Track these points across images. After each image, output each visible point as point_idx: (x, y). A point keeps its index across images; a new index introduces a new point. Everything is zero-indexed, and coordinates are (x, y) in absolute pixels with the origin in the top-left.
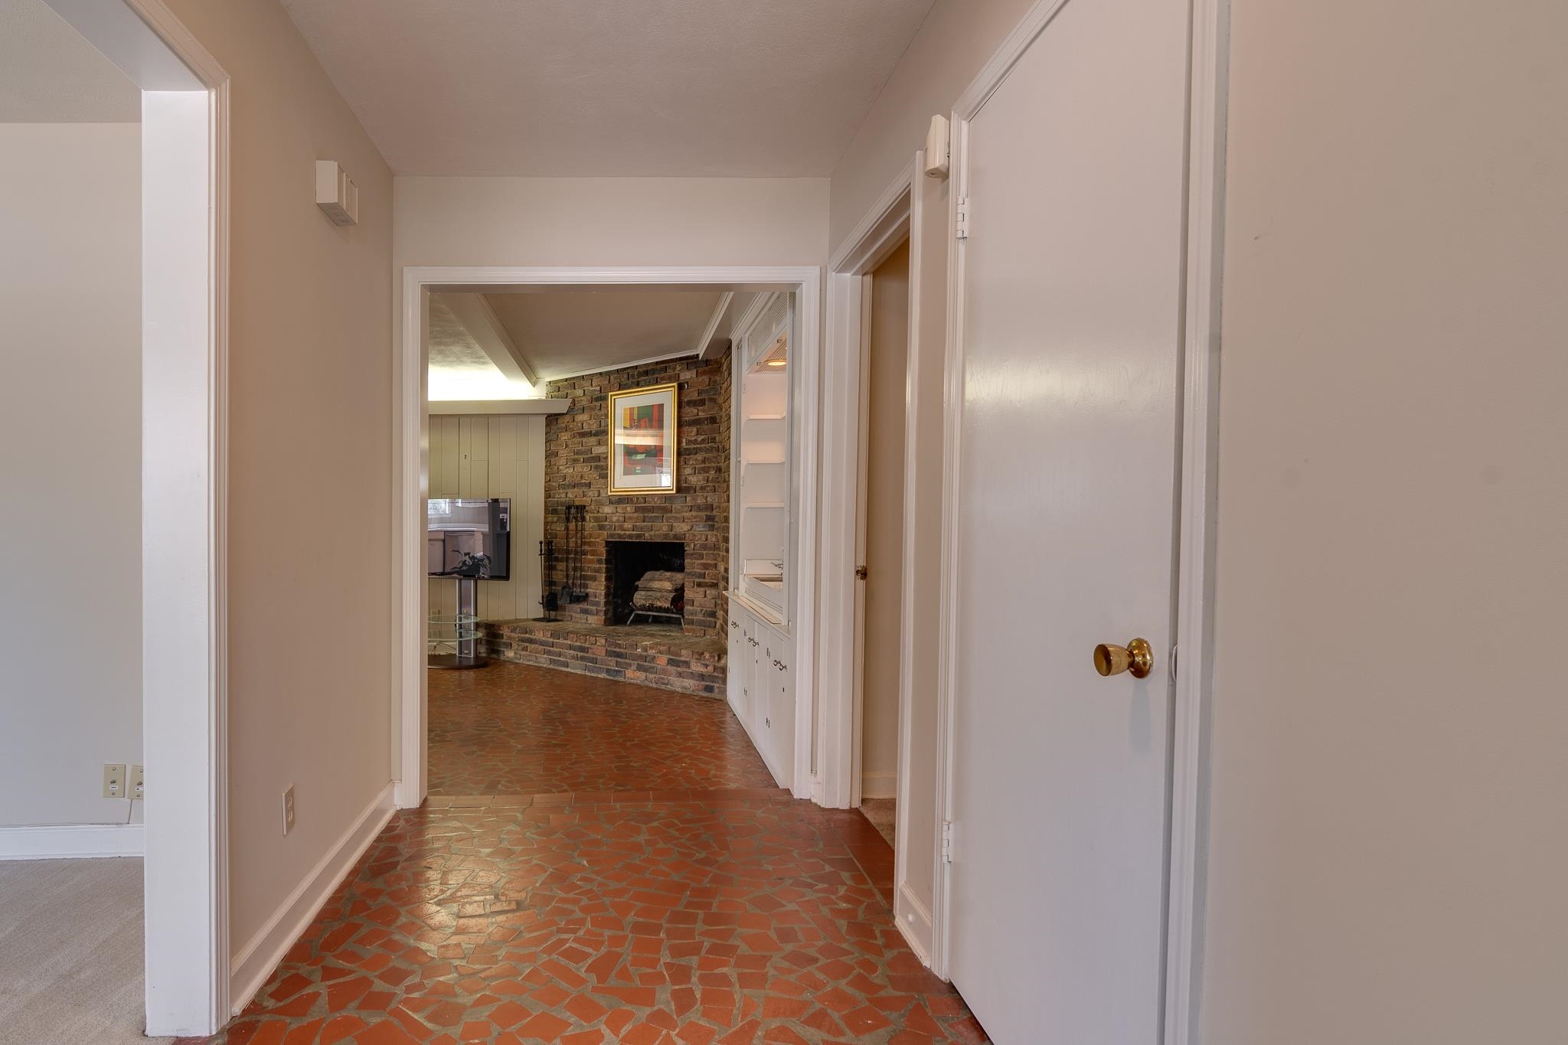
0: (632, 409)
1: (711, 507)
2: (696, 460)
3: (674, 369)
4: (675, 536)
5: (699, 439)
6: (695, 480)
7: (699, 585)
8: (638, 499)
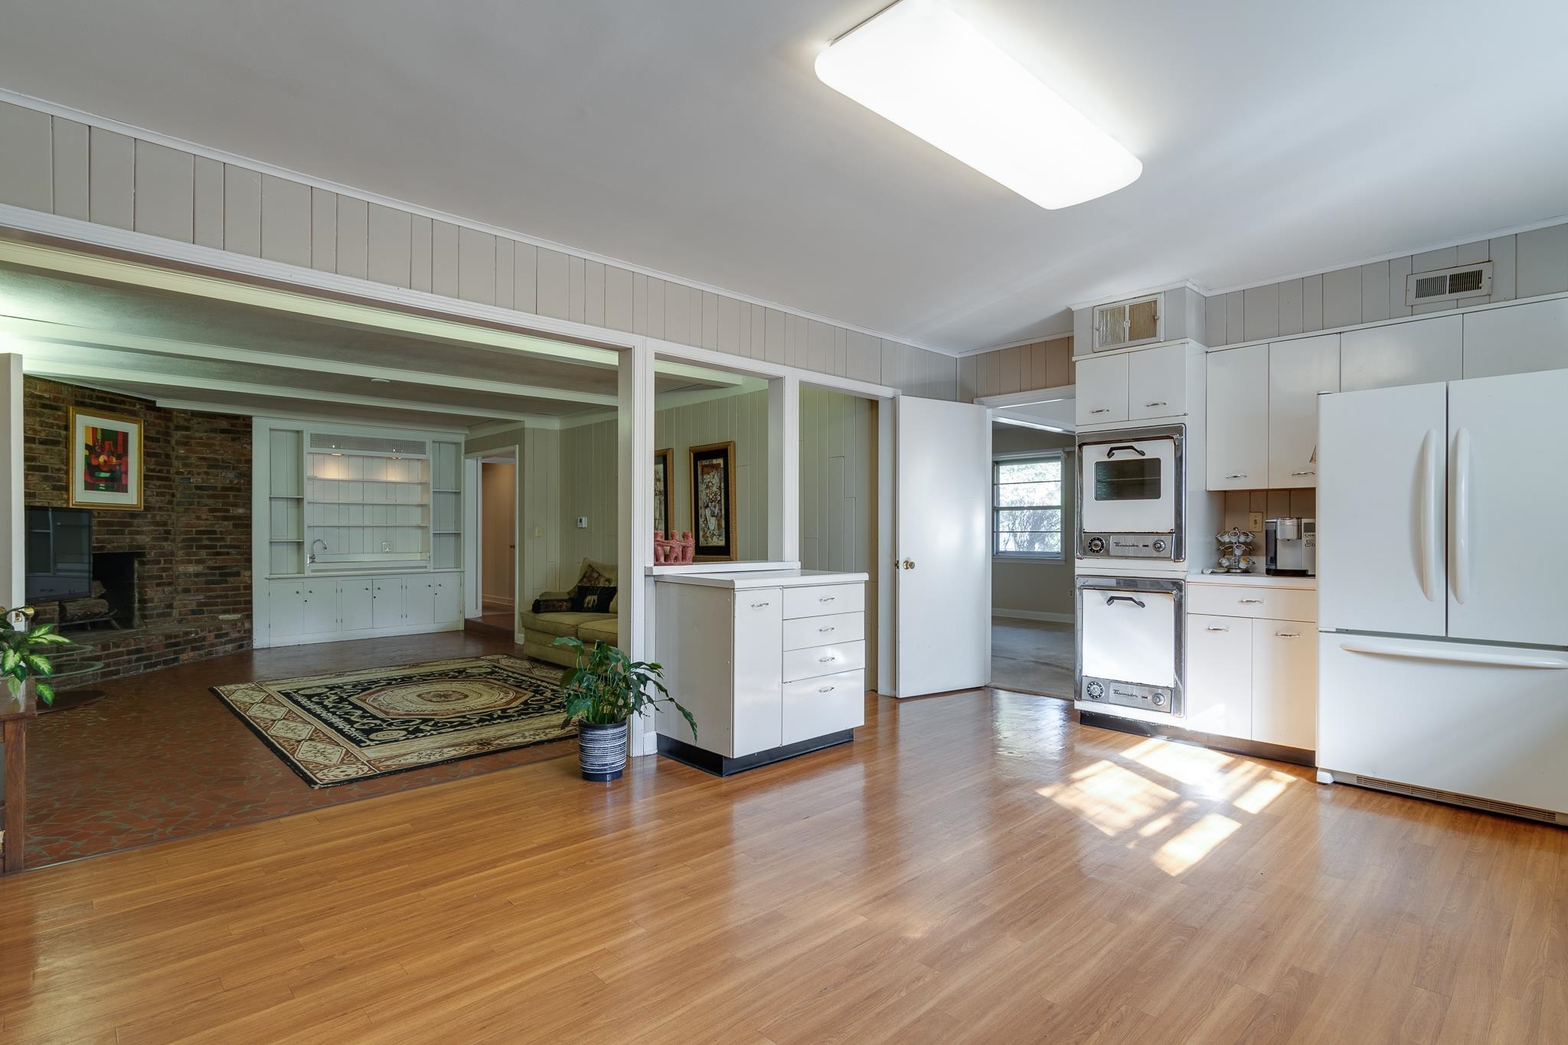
0: (94, 430)
1: (165, 524)
2: (155, 485)
3: (135, 406)
4: (138, 547)
5: (157, 469)
6: (153, 500)
7: (158, 585)
8: (99, 513)
